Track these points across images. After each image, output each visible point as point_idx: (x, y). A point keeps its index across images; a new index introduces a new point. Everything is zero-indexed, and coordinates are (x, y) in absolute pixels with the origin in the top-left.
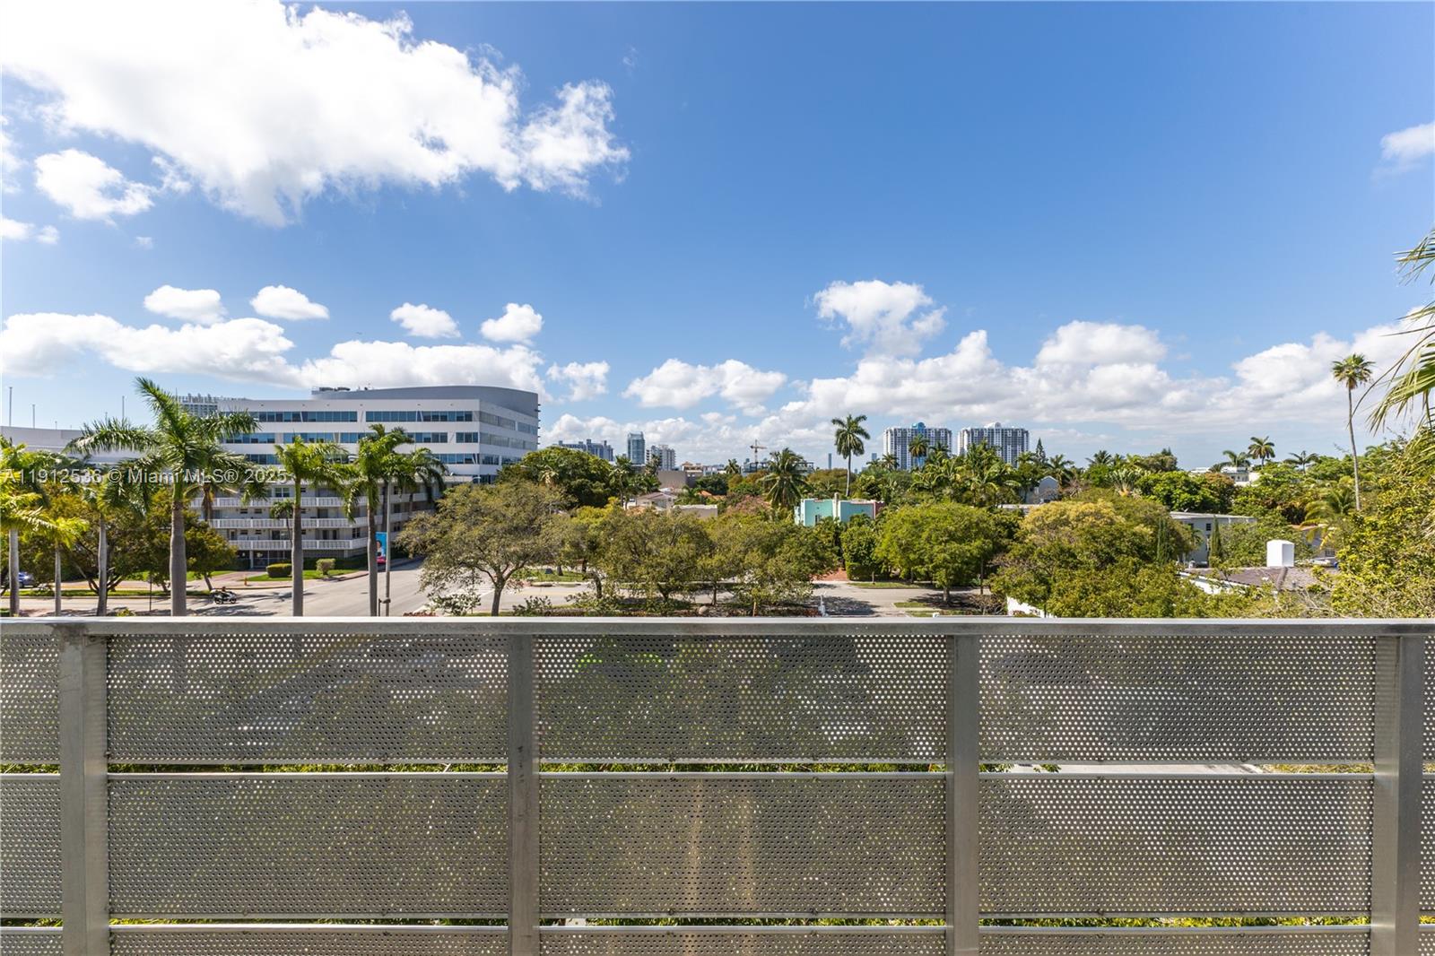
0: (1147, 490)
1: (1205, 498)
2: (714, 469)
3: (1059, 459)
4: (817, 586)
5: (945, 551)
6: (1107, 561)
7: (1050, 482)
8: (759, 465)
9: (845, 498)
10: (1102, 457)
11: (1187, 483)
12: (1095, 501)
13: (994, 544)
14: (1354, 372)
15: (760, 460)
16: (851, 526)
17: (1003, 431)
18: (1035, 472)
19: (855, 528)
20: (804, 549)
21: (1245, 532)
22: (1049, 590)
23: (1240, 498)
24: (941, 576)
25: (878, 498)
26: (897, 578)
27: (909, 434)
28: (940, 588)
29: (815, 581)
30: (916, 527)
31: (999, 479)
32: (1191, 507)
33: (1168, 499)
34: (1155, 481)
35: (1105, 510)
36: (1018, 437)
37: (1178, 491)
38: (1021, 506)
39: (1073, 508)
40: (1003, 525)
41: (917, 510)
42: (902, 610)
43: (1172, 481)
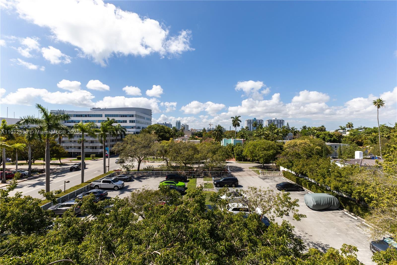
0: (318, 136)
1: (334, 139)
2: (199, 130)
4: (227, 163)
5: (263, 153)
6: (309, 156)
7: (291, 134)
9: (235, 138)
10: (305, 128)
11: (329, 135)
12: (304, 140)
13: (276, 151)
14: (379, 104)
15: (212, 128)
16: (236, 146)
17: (277, 120)
18: (287, 131)
19: (238, 147)
20: (224, 152)
21: (347, 149)
22: (293, 165)
23: (344, 139)
24: (261, 160)
25: (244, 139)
26: (249, 161)
27: (252, 121)
28: (261, 164)
29: (227, 161)
30: (255, 147)
31: (277, 133)
32: (330, 141)
33: (324, 139)
34: (320, 134)
35: (308, 142)
36: (281, 122)
37: (327, 137)
38: (284, 141)
39: (298, 141)
40: (279, 146)
41: (255, 142)
42: (251, 170)
43: (325, 134)
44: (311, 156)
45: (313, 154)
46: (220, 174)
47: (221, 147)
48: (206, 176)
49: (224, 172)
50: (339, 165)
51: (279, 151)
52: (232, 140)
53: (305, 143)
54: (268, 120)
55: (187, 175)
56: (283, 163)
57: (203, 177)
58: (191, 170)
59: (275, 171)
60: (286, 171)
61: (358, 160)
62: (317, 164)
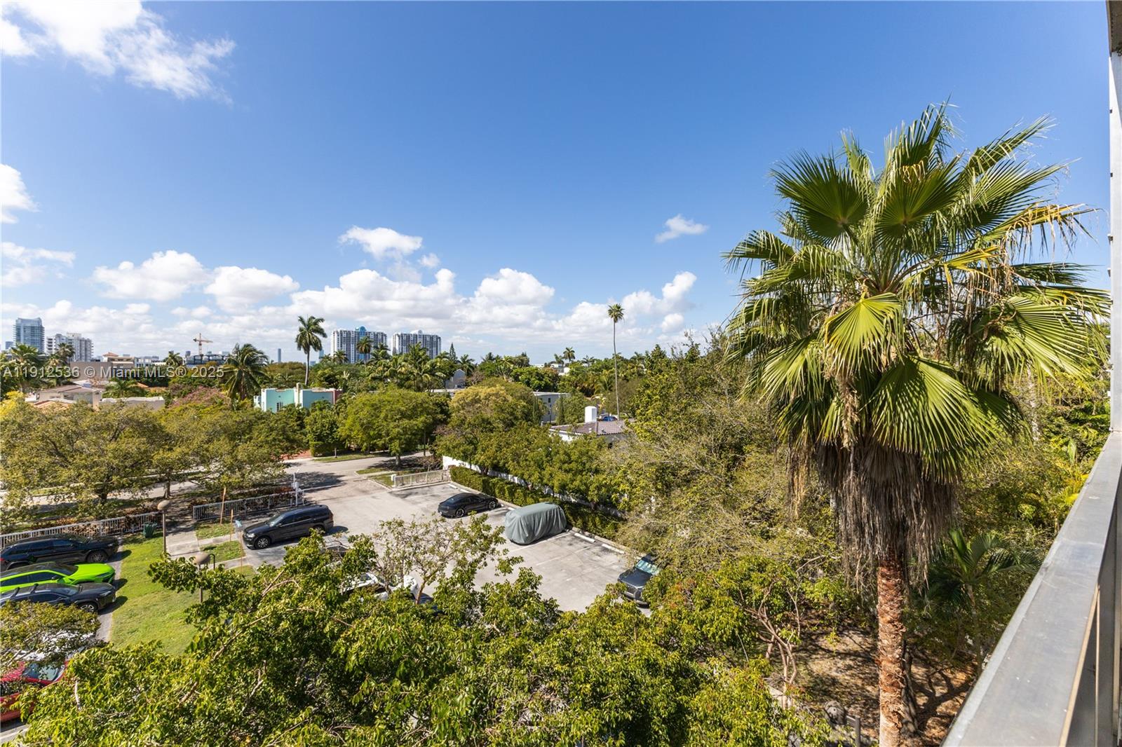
0: (516, 379)
1: (546, 383)
2: (147, 361)
3: (466, 357)
4: (288, 465)
5: (398, 427)
6: (509, 425)
7: (460, 373)
8: (204, 358)
9: (305, 387)
10: (490, 357)
11: (538, 374)
12: (495, 386)
13: (433, 418)
14: (616, 313)
15: (204, 352)
16: (313, 411)
17: (424, 337)
18: (452, 367)
19: (318, 412)
20: (274, 433)
21: (569, 403)
22: (476, 449)
23: (561, 383)
24: (395, 446)
25: (336, 387)
26: (358, 451)
27: (353, 335)
28: (394, 455)
29: (286, 461)
30: (375, 409)
31: (432, 372)
32: (539, 388)
33: (528, 384)
34: (521, 373)
35: (502, 392)
36: (434, 341)
37: (533, 379)
38: (448, 391)
39: (483, 391)
40: (437, 404)
41: (376, 396)
42: (364, 476)
43: (530, 373)
44: (512, 425)
45: (516, 418)
46: (265, 503)
47: (261, 417)
48: (206, 521)
49: (277, 497)
50: (565, 438)
51: (439, 416)
52: (296, 394)
53: (497, 395)
54: (400, 334)
55: (111, 532)
56: (454, 447)
57: (195, 527)
58: (133, 512)
59: (433, 469)
60: (457, 465)
61: (592, 425)
62: (528, 440)
